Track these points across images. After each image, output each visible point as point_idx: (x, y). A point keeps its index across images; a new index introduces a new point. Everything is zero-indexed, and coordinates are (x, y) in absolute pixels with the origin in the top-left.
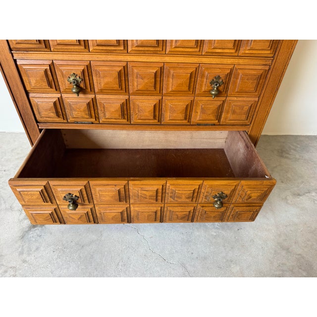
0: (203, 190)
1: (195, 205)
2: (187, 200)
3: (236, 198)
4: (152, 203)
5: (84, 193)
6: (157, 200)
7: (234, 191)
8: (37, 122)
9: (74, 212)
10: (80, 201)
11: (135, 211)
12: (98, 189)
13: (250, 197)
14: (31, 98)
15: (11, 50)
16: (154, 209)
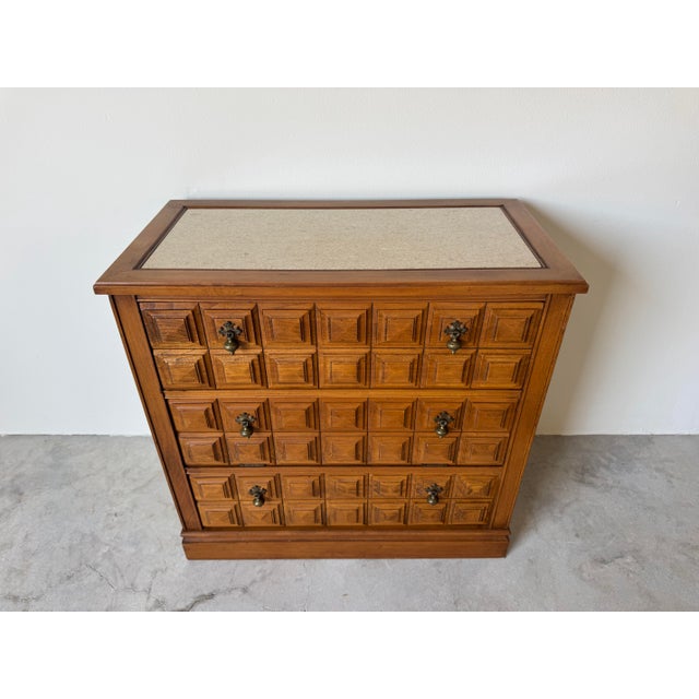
0: (413, 482)
1: (406, 501)
2: (395, 494)
3: (455, 492)
4: (353, 499)
5: (273, 485)
6: (358, 494)
7: (450, 482)
8: (185, 466)
9: (258, 509)
10: (266, 495)
11: (332, 508)
12: (289, 480)
13: (471, 491)
14: (181, 440)
15: (162, 389)
16: (356, 506)
